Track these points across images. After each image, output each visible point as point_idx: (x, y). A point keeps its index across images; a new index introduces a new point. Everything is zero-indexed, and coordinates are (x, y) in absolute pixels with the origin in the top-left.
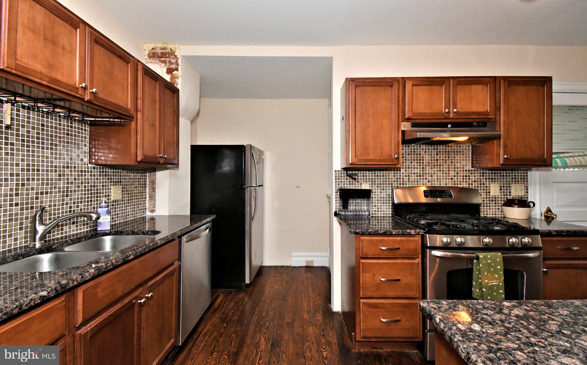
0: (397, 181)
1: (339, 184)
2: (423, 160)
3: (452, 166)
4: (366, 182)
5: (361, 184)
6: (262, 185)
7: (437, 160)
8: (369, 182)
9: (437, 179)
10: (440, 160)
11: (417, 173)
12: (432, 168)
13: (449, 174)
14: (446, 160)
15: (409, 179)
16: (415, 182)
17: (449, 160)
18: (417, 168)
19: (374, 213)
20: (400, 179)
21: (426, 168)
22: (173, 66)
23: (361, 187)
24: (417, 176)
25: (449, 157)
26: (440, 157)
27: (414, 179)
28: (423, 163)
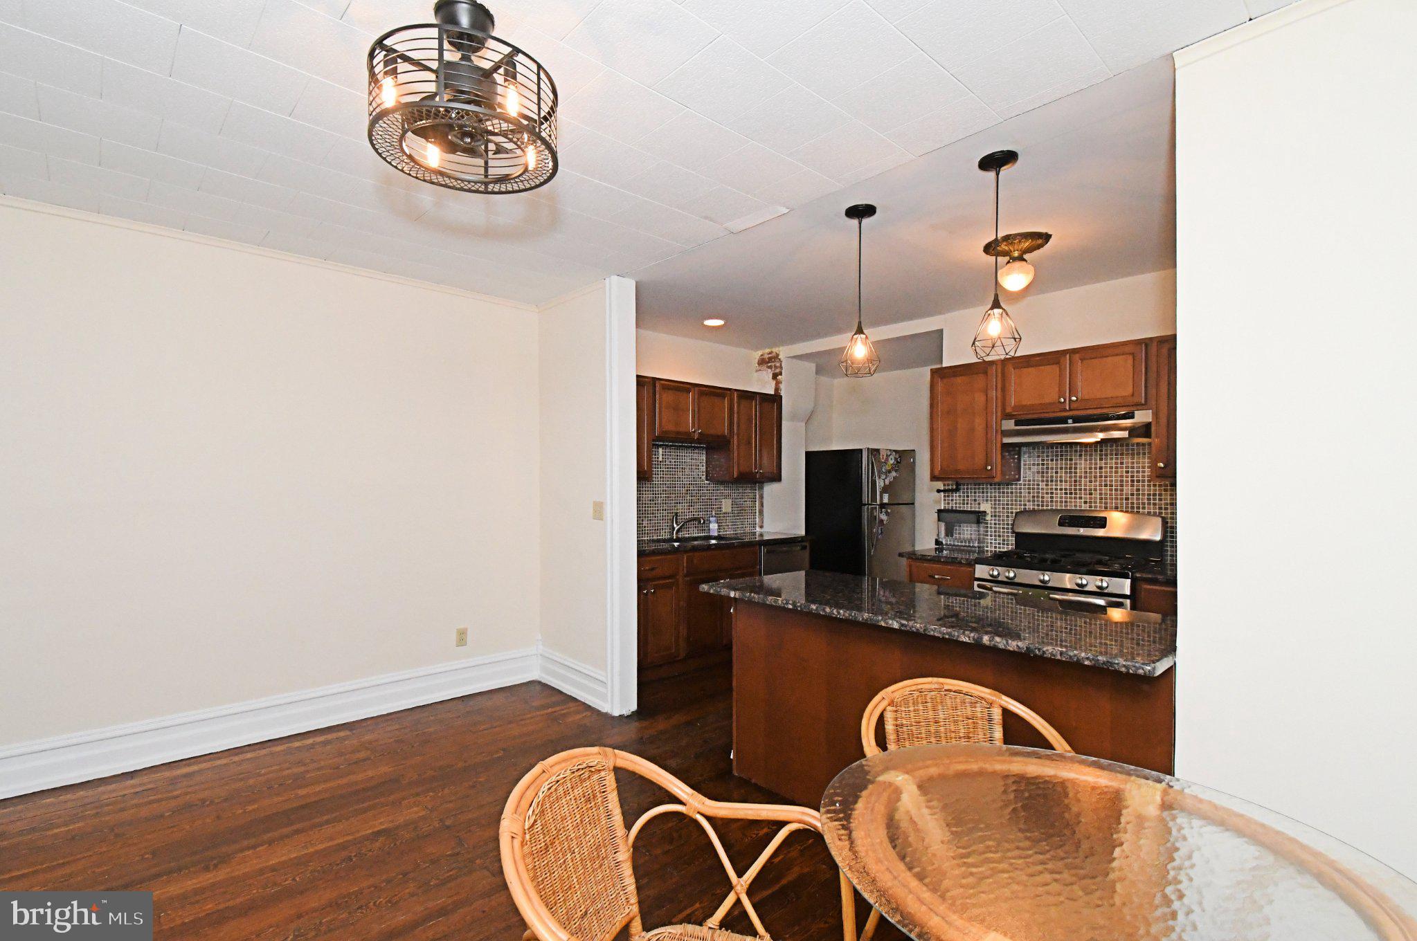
0: (1034, 501)
1: (949, 503)
2: (1076, 468)
3: (1127, 477)
4: (987, 501)
5: (979, 504)
6: (913, 504)
7: (1101, 468)
8: (991, 501)
9: (1101, 499)
10: (1106, 468)
11: (1066, 489)
12: (1091, 482)
13: (1122, 490)
14: (1116, 468)
15: (1052, 497)
16: (1061, 502)
17: (1122, 468)
18: (1066, 481)
19: (997, 546)
20: (1038, 497)
21: (1080, 481)
22: (778, 371)
23: (979, 508)
24: (1066, 493)
25: (1122, 463)
26: (1106, 464)
27: (1061, 498)
28: (1076, 473)
